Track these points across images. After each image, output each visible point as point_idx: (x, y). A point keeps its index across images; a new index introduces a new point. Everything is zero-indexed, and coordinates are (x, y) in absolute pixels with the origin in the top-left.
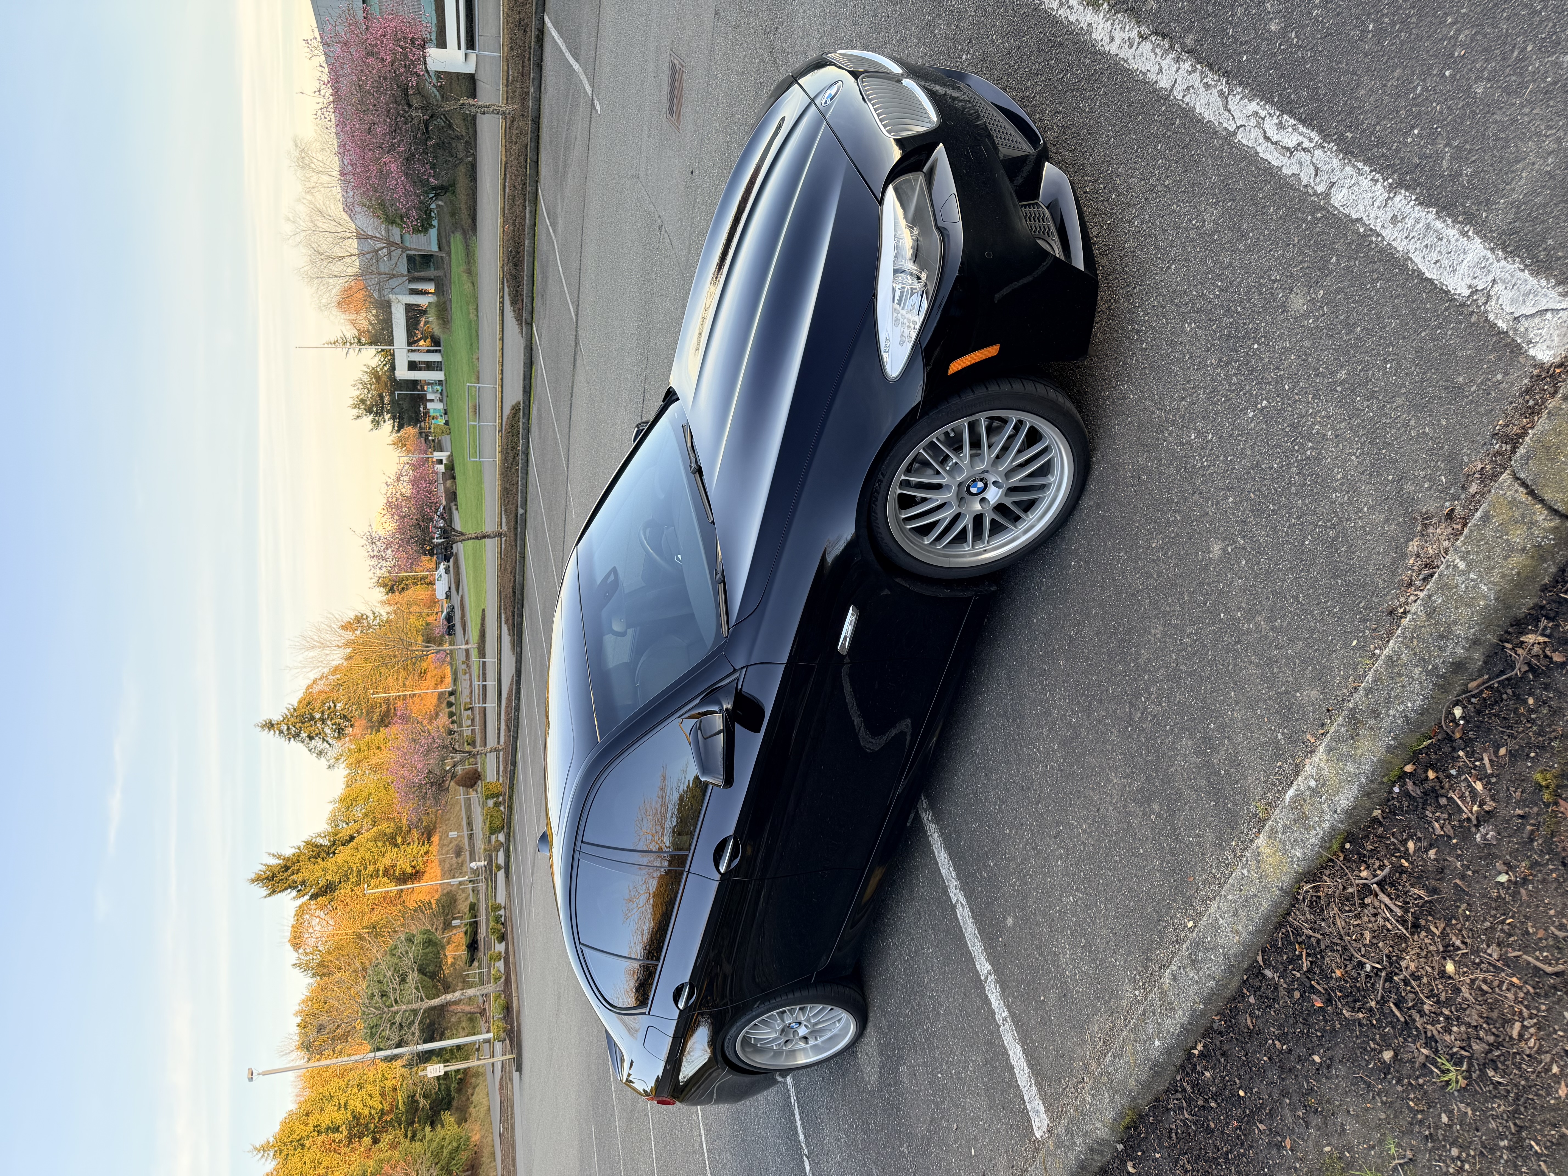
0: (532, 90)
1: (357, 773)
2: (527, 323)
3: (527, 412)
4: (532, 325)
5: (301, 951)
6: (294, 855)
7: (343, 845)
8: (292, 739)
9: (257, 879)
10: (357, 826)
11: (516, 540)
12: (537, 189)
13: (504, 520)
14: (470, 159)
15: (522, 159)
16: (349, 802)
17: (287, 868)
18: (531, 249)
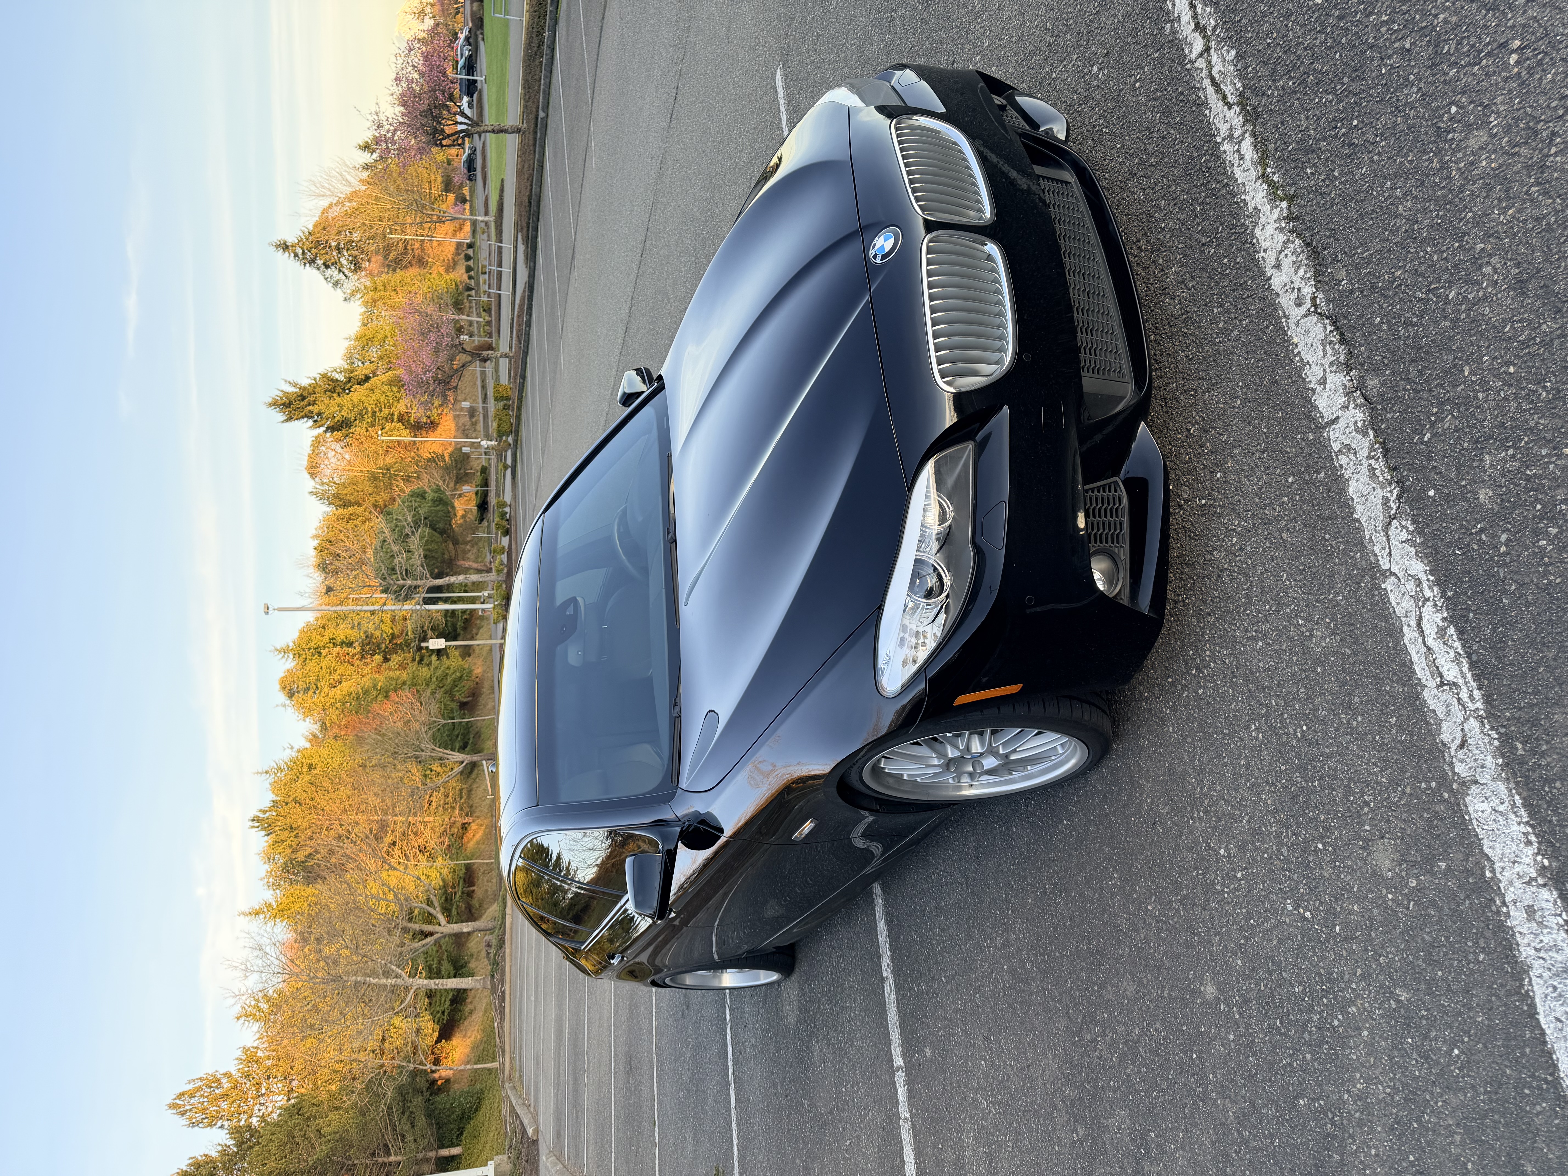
1: (372, 313)
5: (317, 479)
6: (310, 385)
7: (359, 384)
8: (308, 265)
9: (274, 404)
10: (373, 367)
13: (525, 117)
16: (365, 341)
17: (303, 398)
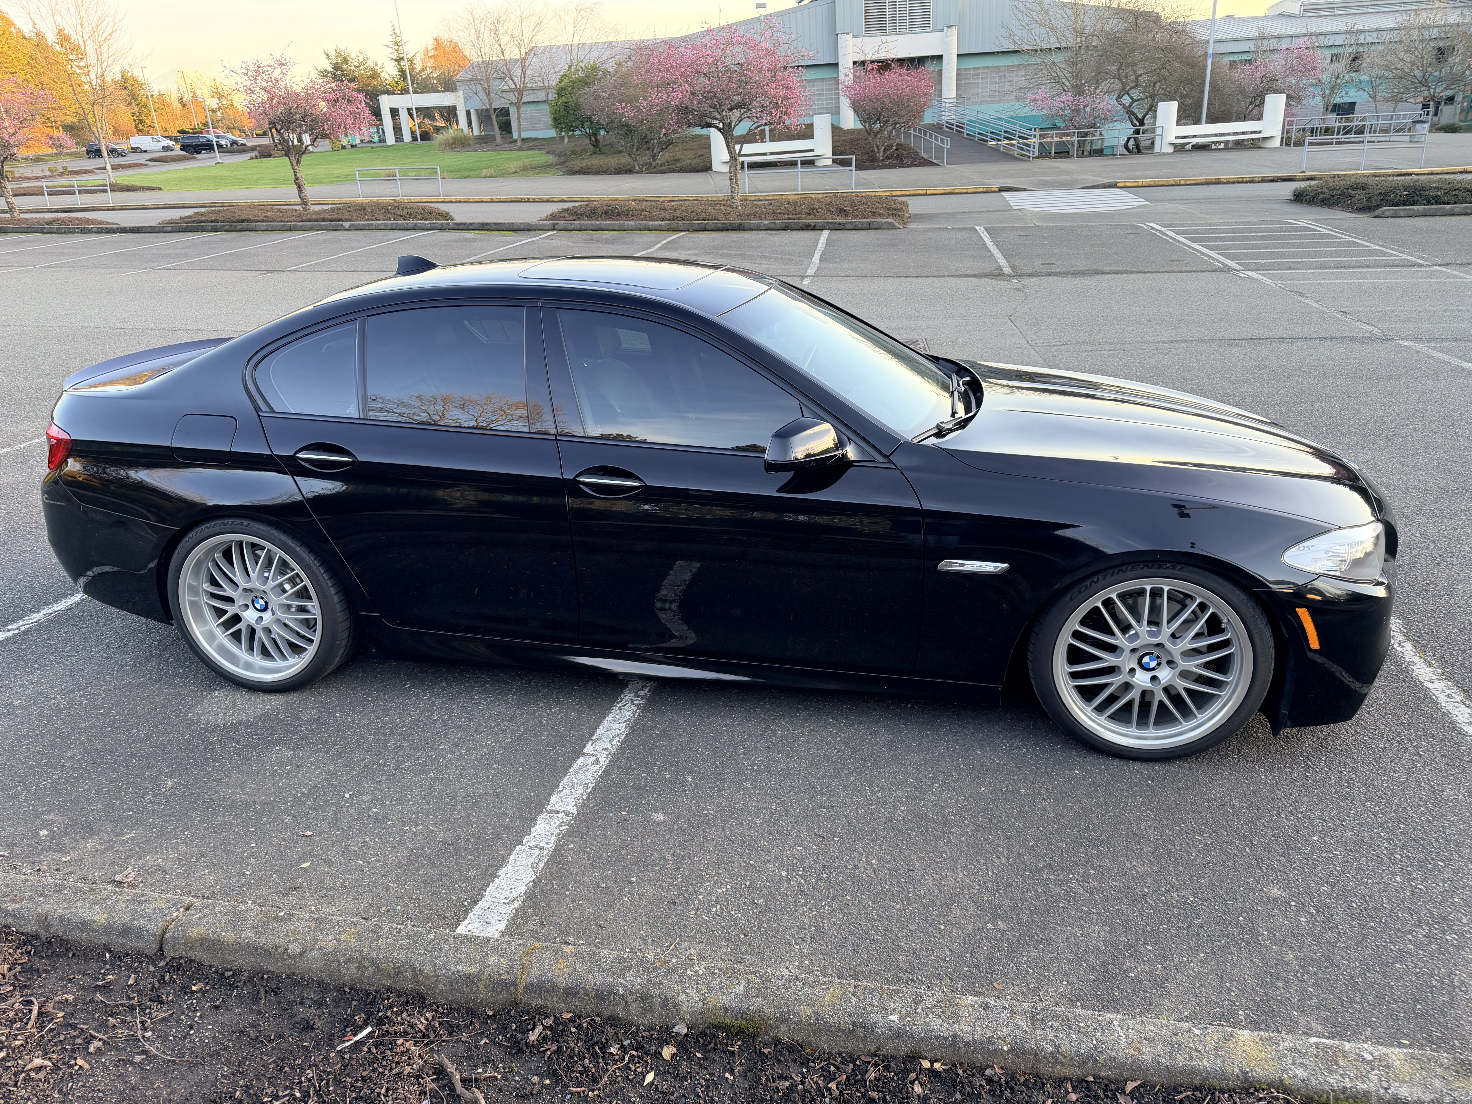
0: (766, 222)
2: (554, 225)
3: (461, 227)
4: (554, 230)
11: (309, 220)
12: (682, 231)
13: (326, 207)
14: (637, 168)
15: (703, 216)
18: (626, 227)
